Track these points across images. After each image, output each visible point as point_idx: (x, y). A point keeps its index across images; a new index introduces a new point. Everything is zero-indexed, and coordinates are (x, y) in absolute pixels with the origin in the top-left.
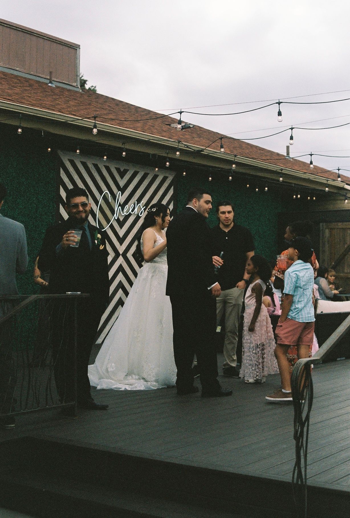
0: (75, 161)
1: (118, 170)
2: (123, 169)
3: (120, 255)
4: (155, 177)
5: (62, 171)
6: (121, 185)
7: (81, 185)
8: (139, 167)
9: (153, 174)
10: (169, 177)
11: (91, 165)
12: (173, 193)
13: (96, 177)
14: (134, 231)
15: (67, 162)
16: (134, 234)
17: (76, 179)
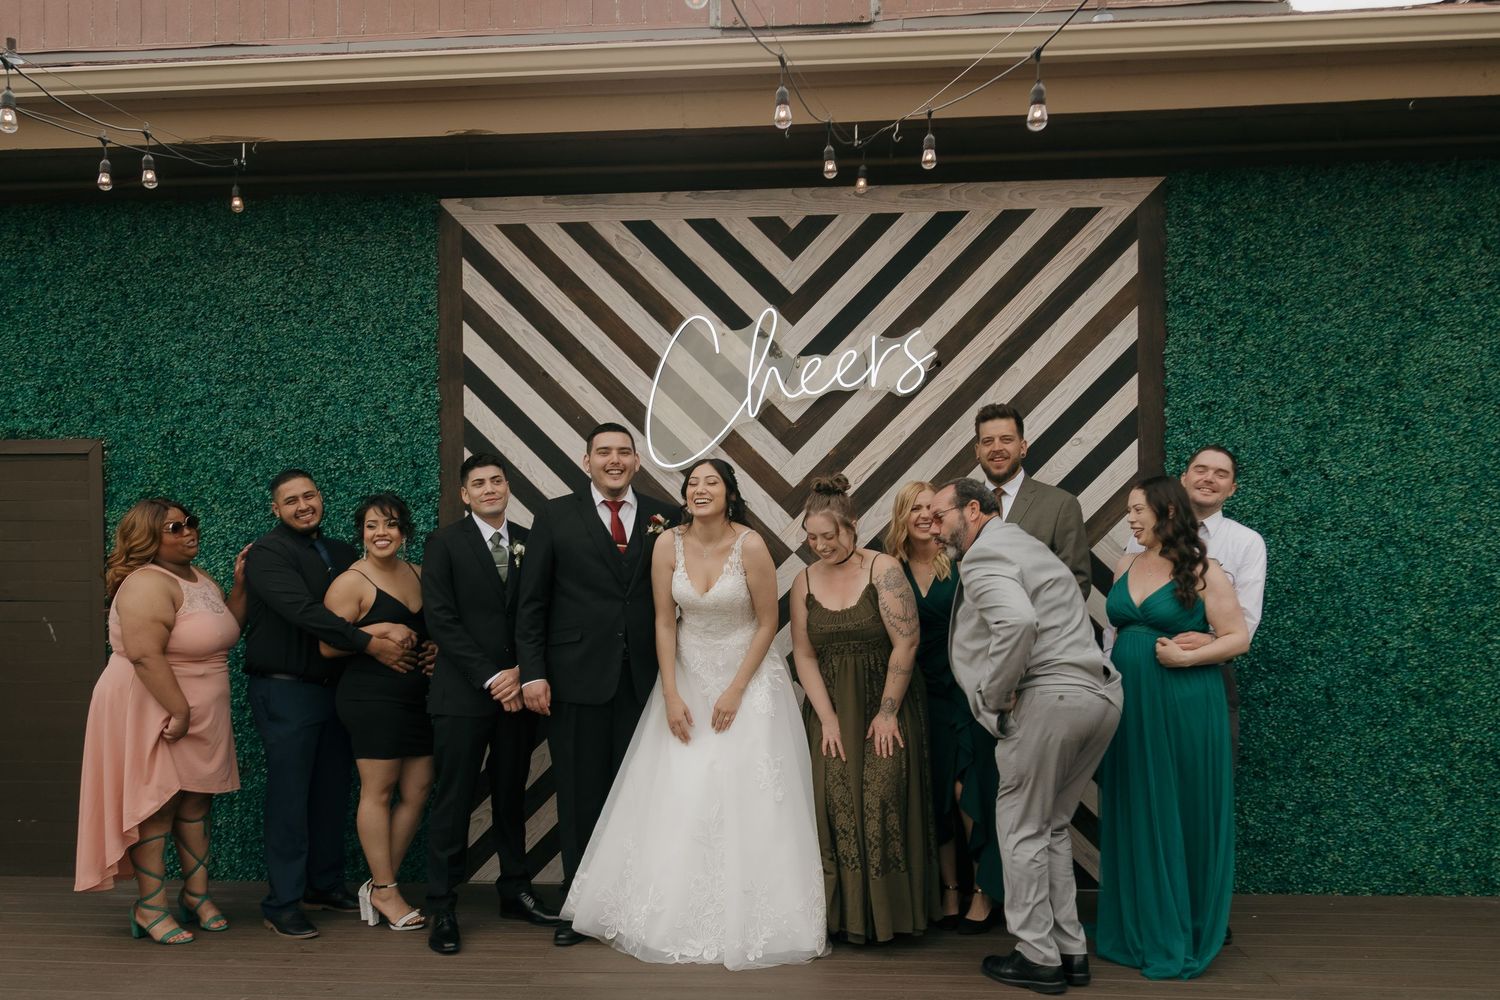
0: (534, 228)
1: (771, 227)
2: (800, 218)
3: (791, 552)
4: (1008, 222)
5: (469, 272)
6: (785, 285)
7: (566, 310)
8: (902, 195)
9: (993, 212)
10: (1111, 207)
11: (618, 228)
12: (1135, 271)
13: (643, 268)
14: (874, 456)
15: (492, 237)
16: (870, 468)
17: (539, 292)
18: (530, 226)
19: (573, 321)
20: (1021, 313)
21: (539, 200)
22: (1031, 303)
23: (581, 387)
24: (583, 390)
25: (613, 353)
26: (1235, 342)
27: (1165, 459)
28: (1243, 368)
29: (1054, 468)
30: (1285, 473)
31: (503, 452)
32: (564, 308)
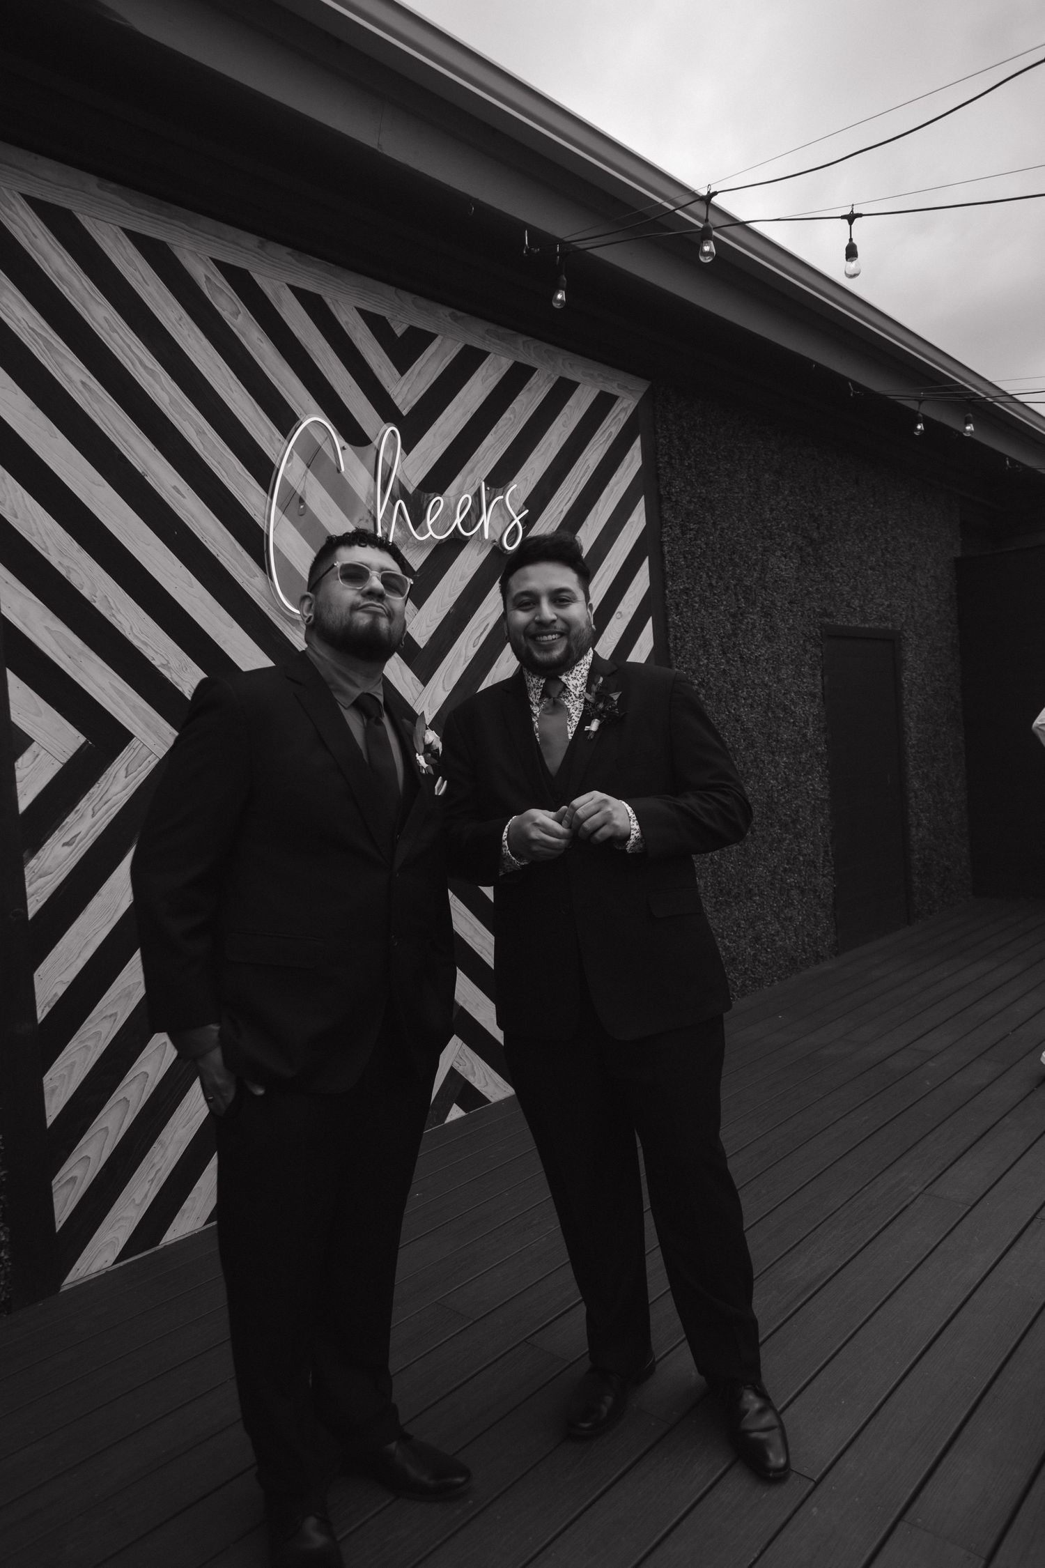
0: (86, 223)
2: (405, 327)
4: (565, 389)
6: (397, 402)
7: (145, 367)
8: (487, 331)
9: (553, 376)
10: (624, 398)
11: (207, 267)
12: (640, 464)
13: (244, 335)
14: (486, 617)
15: (17, 214)
16: (485, 630)
17: (102, 328)
18: (80, 217)
19: (157, 387)
20: (579, 483)
21: (92, 181)
22: (585, 472)
23: (175, 488)
24: (178, 492)
25: (215, 446)
26: (695, 539)
27: (668, 636)
28: (700, 561)
29: (608, 640)
30: (724, 653)
31: (63, 572)
32: (141, 362)
